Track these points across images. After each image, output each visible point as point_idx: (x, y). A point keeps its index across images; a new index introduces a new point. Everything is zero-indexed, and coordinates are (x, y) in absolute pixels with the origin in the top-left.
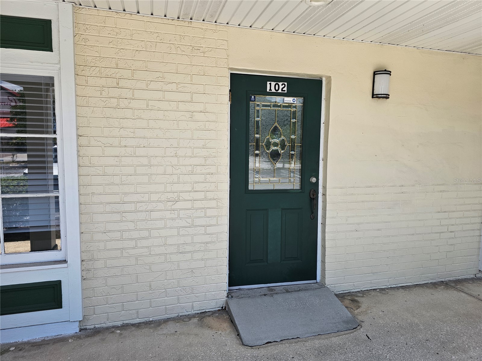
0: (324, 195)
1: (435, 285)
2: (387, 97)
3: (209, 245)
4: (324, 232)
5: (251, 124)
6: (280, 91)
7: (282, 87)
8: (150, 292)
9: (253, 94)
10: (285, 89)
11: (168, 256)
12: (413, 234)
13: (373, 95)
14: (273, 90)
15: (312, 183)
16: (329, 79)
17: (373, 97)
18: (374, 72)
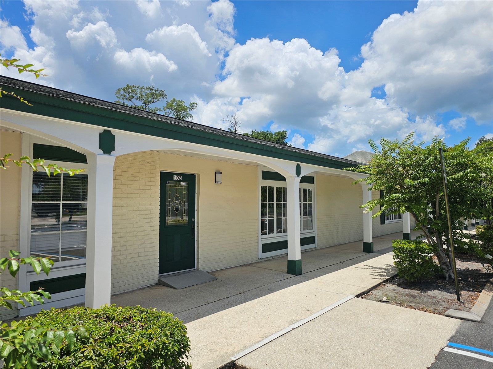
0: (198, 226)
1: (242, 266)
2: (221, 183)
3: (151, 252)
4: (198, 244)
5: (167, 194)
6: (179, 179)
7: (180, 178)
8: (126, 277)
9: (168, 181)
10: (181, 179)
11: (134, 259)
12: (233, 243)
13: (215, 182)
14: (176, 179)
15: (192, 221)
16: (199, 175)
17: (215, 183)
18: (216, 172)
